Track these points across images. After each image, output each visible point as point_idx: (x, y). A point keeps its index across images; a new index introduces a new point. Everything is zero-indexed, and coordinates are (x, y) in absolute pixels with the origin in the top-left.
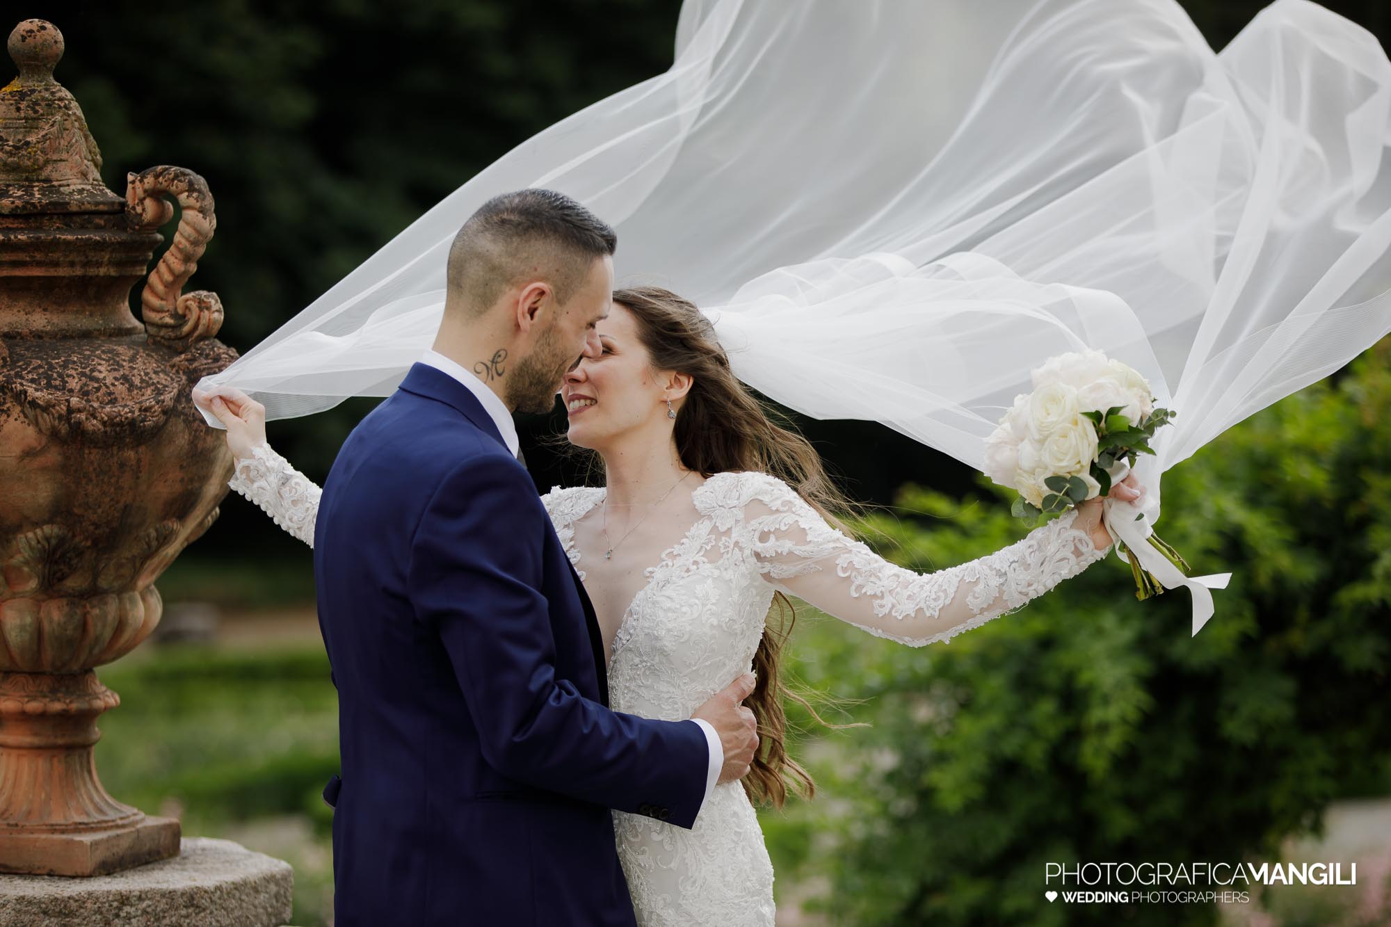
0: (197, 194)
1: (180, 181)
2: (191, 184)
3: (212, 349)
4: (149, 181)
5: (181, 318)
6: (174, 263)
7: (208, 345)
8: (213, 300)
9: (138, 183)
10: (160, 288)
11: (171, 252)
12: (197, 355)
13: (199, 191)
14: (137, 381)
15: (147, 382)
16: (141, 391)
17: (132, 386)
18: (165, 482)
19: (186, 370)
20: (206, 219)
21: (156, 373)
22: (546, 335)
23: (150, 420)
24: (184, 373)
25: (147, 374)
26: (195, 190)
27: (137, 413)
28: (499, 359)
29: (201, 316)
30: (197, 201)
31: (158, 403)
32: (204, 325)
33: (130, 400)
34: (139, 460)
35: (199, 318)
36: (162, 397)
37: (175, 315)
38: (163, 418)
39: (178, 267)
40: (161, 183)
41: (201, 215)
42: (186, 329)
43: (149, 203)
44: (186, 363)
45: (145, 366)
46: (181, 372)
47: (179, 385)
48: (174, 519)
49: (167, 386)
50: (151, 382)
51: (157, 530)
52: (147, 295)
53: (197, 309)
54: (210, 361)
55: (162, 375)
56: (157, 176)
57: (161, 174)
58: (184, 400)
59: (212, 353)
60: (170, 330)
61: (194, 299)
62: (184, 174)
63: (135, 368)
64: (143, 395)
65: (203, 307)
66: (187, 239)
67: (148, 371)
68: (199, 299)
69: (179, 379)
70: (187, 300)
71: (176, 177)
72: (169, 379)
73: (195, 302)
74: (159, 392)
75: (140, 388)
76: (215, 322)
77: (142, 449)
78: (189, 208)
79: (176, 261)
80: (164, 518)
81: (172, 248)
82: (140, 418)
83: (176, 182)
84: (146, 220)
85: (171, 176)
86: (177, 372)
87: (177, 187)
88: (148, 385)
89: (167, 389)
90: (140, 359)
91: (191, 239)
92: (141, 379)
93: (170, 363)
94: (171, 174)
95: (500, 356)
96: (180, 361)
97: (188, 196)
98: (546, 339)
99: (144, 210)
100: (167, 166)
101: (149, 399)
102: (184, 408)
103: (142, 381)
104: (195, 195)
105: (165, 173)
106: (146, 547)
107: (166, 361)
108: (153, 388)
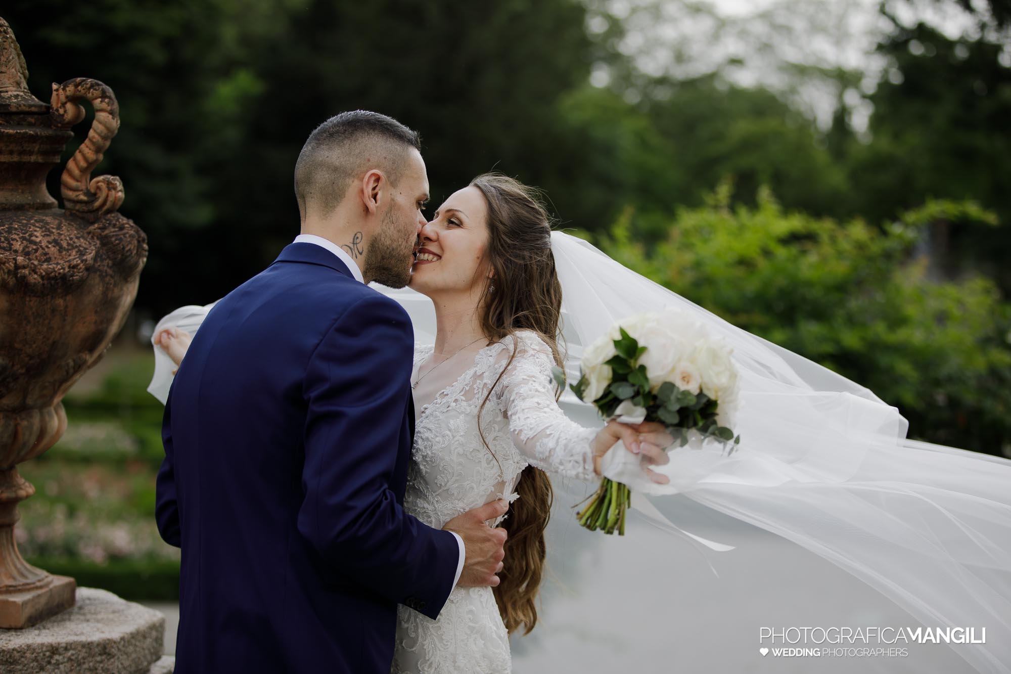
0: (108, 100)
1: (95, 90)
2: (104, 92)
3: (118, 220)
4: (70, 89)
5: (93, 196)
6: (88, 153)
7: (113, 217)
8: (117, 182)
9: (61, 91)
10: (76, 172)
11: (85, 144)
12: (107, 225)
13: (110, 98)
14: (65, 245)
15: (72, 245)
16: (68, 252)
17: (61, 249)
18: (84, 323)
19: (99, 236)
20: (114, 119)
21: (78, 238)
22: (389, 215)
23: (77, 275)
24: (98, 238)
25: (71, 239)
26: (106, 97)
27: (67, 270)
28: (358, 241)
29: (109, 195)
30: (108, 106)
31: (82, 261)
32: (111, 201)
33: (61, 259)
34: (66, 307)
35: (107, 196)
36: (85, 257)
37: (88, 193)
38: (86, 274)
39: (91, 156)
40: (80, 91)
41: (111, 116)
42: (97, 204)
43: (69, 106)
44: (99, 231)
45: (68, 233)
46: (95, 238)
47: (96, 248)
48: (87, 352)
49: (87, 249)
50: (75, 245)
51: (74, 361)
52: (65, 177)
53: (106, 189)
54: (117, 229)
55: (82, 240)
56: (76, 86)
57: (80, 84)
58: (99, 259)
59: (117, 223)
60: (84, 205)
61: (103, 181)
62: (98, 85)
63: (62, 234)
64: (70, 255)
65: (111, 186)
66: (99, 135)
67: (72, 236)
68: (108, 181)
69: (95, 243)
70: (98, 182)
71: (92, 86)
72: (87, 243)
73: (105, 184)
74: (81, 253)
75: (68, 250)
76: (120, 199)
77: (69, 298)
78: (102, 110)
79: (90, 151)
80: (80, 351)
81: (87, 141)
82: (70, 274)
83: (92, 90)
84: (67, 119)
85: (88, 86)
86: (92, 238)
87: (93, 94)
88: (73, 248)
89: (87, 251)
90: (64, 227)
91: (103, 134)
92: (68, 243)
93: (87, 230)
94: (88, 84)
95: (357, 238)
96: (95, 229)
97: (101, 102)
98: (390, 218)
99: (65, 111)
100: (84, 78)
101: (75, 259)
102: (99, 266)
103: (69, 244)
104: (107, 100)
105: (83, 83)
106: (65, 373)
107: (83, 229)
108: (76, 250)
